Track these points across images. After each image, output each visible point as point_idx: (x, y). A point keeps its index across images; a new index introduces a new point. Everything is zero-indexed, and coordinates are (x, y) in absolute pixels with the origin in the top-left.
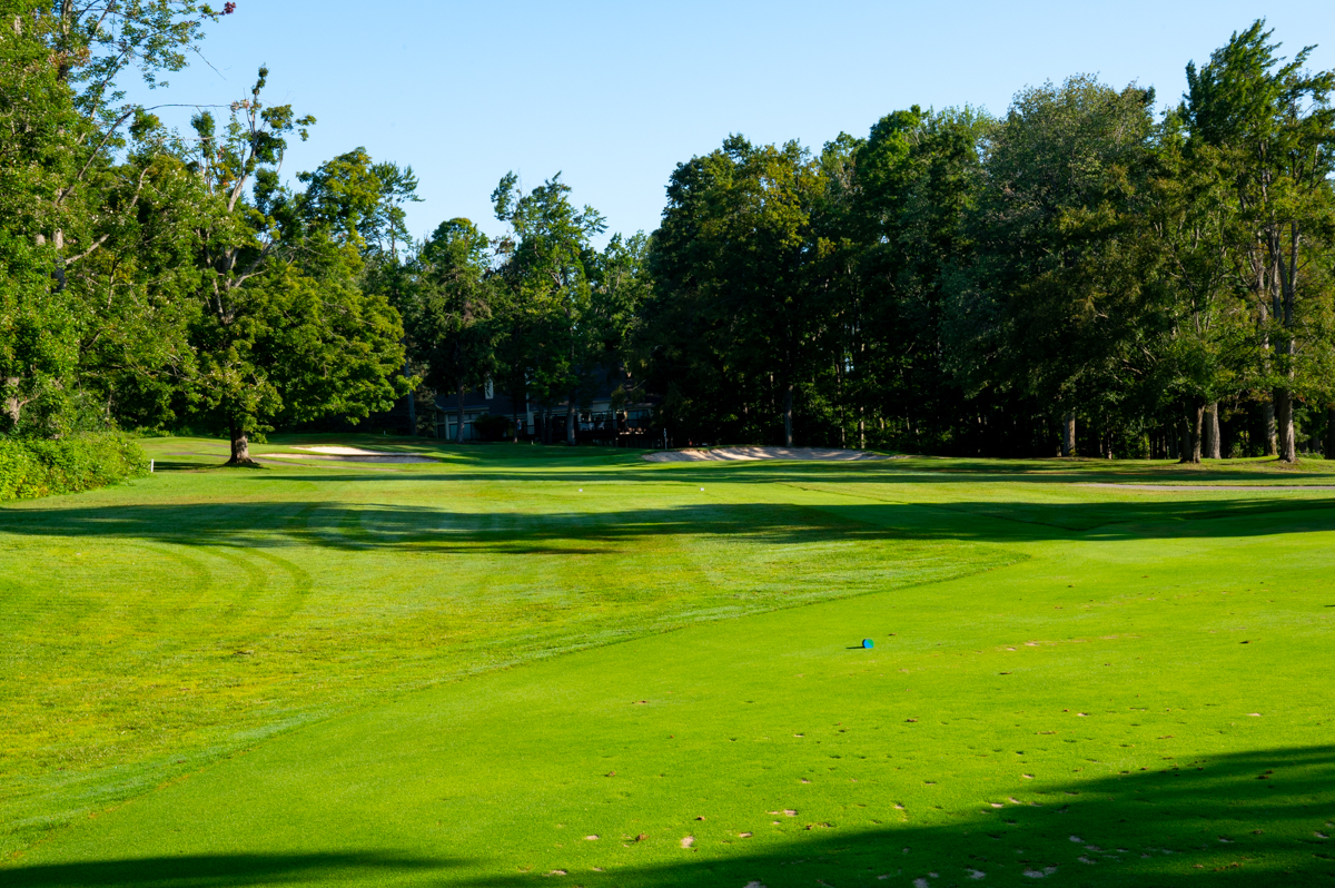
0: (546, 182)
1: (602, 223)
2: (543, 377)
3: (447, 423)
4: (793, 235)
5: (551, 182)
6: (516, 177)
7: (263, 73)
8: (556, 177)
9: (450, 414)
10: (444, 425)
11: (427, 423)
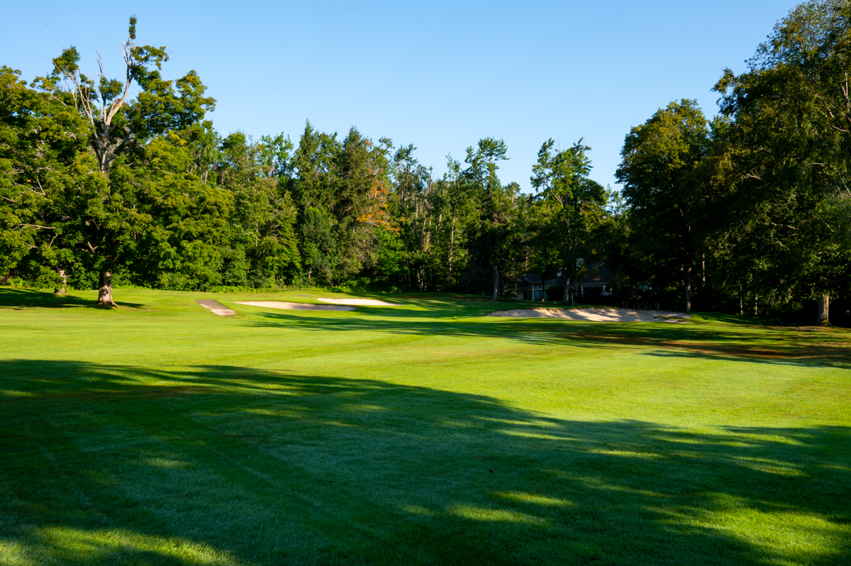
0: (574, 144)
1: (589, 164)
2: (541, 260)
3: (533, 290)
4: (677, 160)
5: (577, 144)
6: (553, 141)
7: (133, 21)
8: (580, 141)
9: (535, 285)
10: (531, 291)
11: (510, 289)
